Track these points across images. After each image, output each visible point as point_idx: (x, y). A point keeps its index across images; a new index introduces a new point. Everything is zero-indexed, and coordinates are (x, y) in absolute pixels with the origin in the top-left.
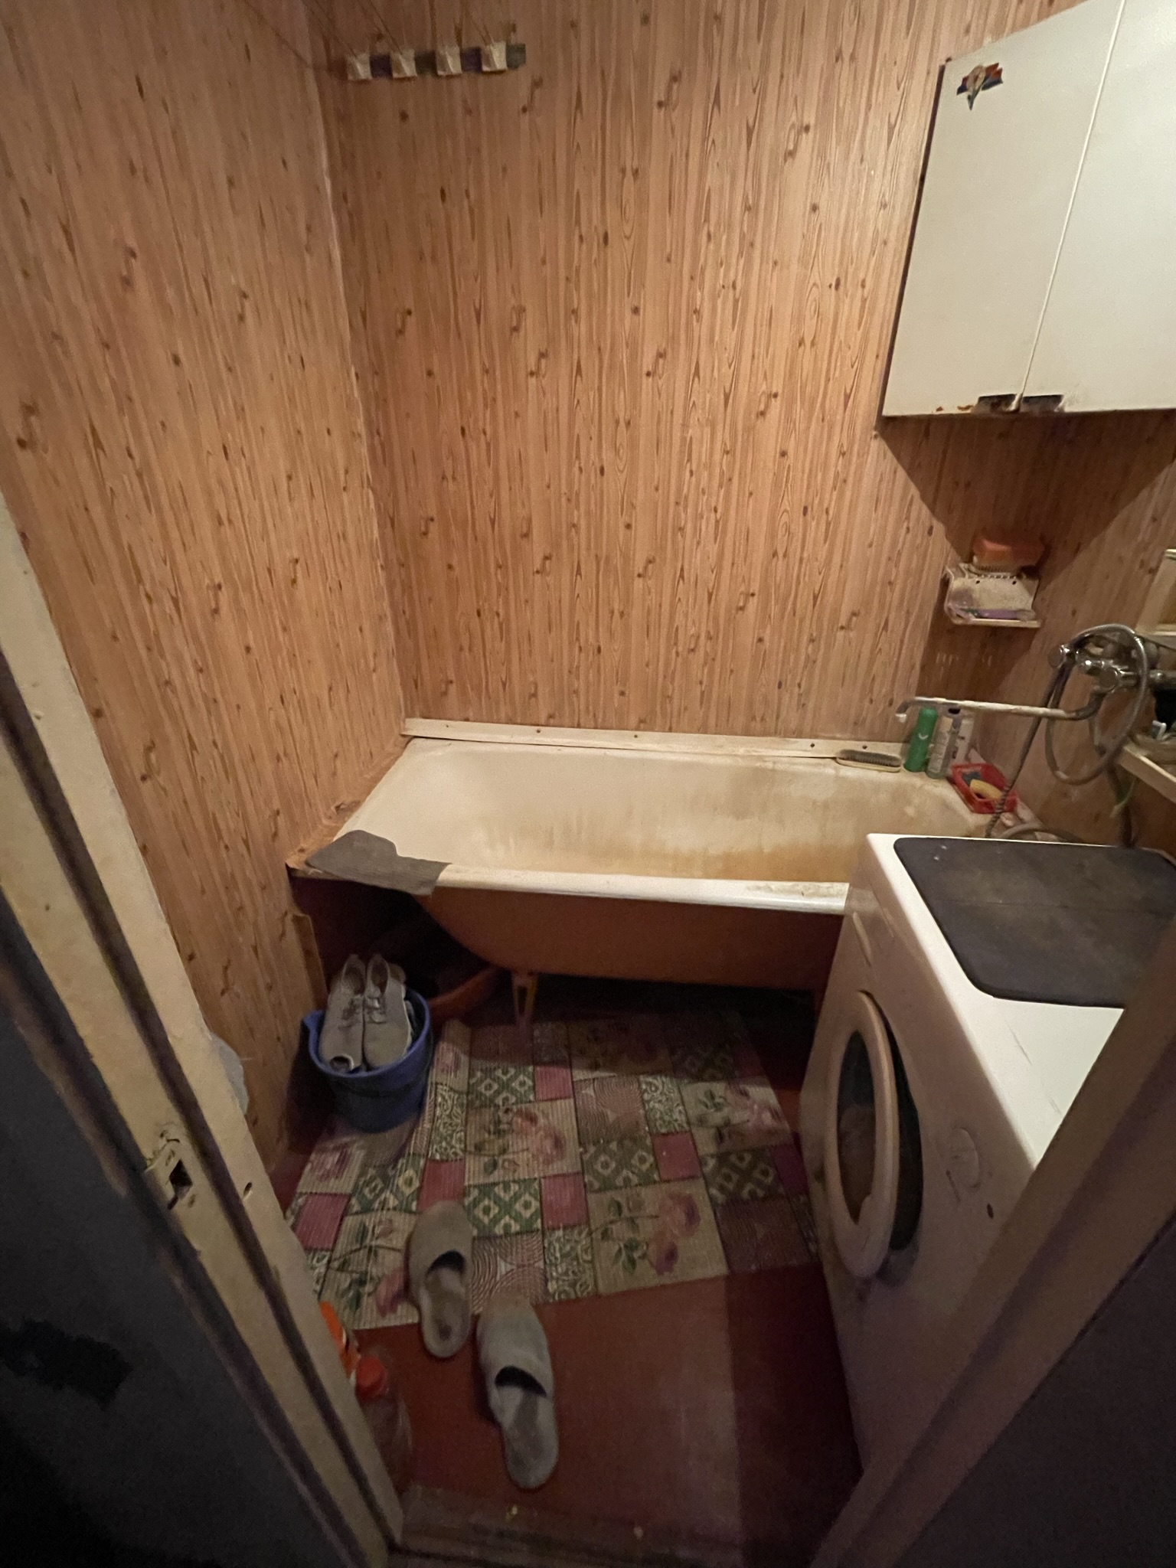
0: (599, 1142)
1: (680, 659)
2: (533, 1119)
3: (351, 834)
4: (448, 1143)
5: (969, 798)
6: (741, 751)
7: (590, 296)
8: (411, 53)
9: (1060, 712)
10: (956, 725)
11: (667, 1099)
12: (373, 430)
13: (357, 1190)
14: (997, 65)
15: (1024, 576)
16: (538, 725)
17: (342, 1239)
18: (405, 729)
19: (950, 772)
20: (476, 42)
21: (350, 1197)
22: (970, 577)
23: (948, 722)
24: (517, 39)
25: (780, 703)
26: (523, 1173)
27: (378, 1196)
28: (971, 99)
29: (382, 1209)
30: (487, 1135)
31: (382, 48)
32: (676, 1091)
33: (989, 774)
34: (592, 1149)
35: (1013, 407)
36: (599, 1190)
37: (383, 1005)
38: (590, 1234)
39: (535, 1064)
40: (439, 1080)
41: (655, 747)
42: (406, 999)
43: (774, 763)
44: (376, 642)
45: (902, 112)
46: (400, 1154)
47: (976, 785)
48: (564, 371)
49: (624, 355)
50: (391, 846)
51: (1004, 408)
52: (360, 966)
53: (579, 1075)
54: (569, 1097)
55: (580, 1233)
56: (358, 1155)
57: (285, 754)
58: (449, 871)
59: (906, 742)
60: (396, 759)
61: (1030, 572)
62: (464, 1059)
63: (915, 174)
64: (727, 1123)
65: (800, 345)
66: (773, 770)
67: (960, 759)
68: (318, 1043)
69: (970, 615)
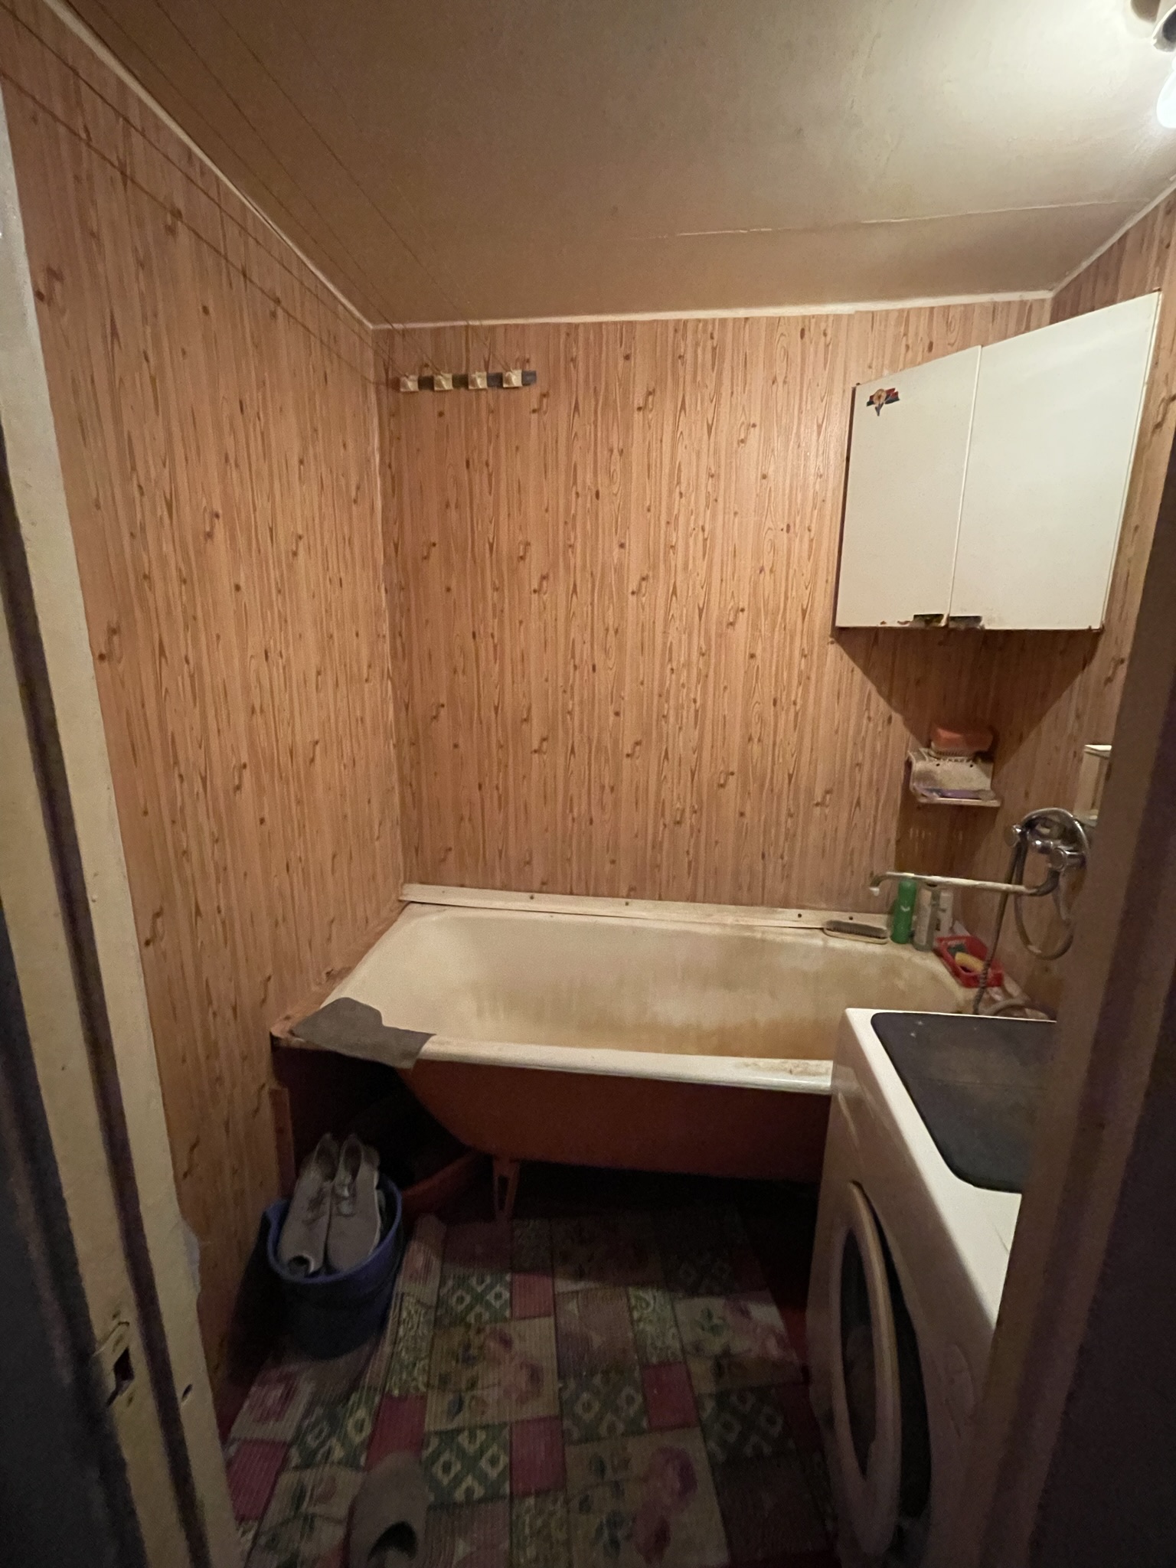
0: (581, 1374)
1: (667, 831)
2: (507, 1343)
3: (338, 1001)
4: (410, 1374)
5: (957, 971)
6: (730, 920)
7: (585, 534)
8: (449, 376)
9: (1021, 888)
10: (936, 897)
11: (659, 1319)
12: (396, 633)
13: (299, 1437)
14: (894, 389)
15: (980, 760)
16: (531, 892)
17: (274, 1506)
18: (402, 894)
19: (936, 944)
20: (499, 369)
21: (290, 1445)
22: (930, 761)
23: (926, 895)
24: (529, 368)
25: (764, 873)
26: (491, 1416)
27: (322, 1444)
28: (878, 409)
29: (326, 1463)
30: (454, 1363)
31: (427, 373)
32: (669, 1307)
33: (974, 948)
34: (572, 1384)
35: (943, 623)
36: (580, 1441)
37: (354, 1195)
38: (567, 1502)
39: (513, 1270)
40: (406, 1290)
41: (644, 914)
42: (378, 1187)
43: (763, 932)
44: (383, 812)
45: (827, 416)
46: (354, 1385)
47: (961, 958)
48: (561, 590)
49: (612, 578)
50: (377, 1015)
51: (935, 624)
52: (334, 1149)
53: (564, 1286)
54: (549, 1315)
55: (555, 1502)
56: (305, 1390)
57: (284, 920)
58: (433, 1042)
59: (890, 913)
60: (391, 924)
61: (986, 756)
62: (436, 1263)
63: (842, 455)
64: (726, 1353)
65: (761, 572)
66: (763, 941)
67: (944, 932)
68: (277, 1242)
69: (934, 794)
